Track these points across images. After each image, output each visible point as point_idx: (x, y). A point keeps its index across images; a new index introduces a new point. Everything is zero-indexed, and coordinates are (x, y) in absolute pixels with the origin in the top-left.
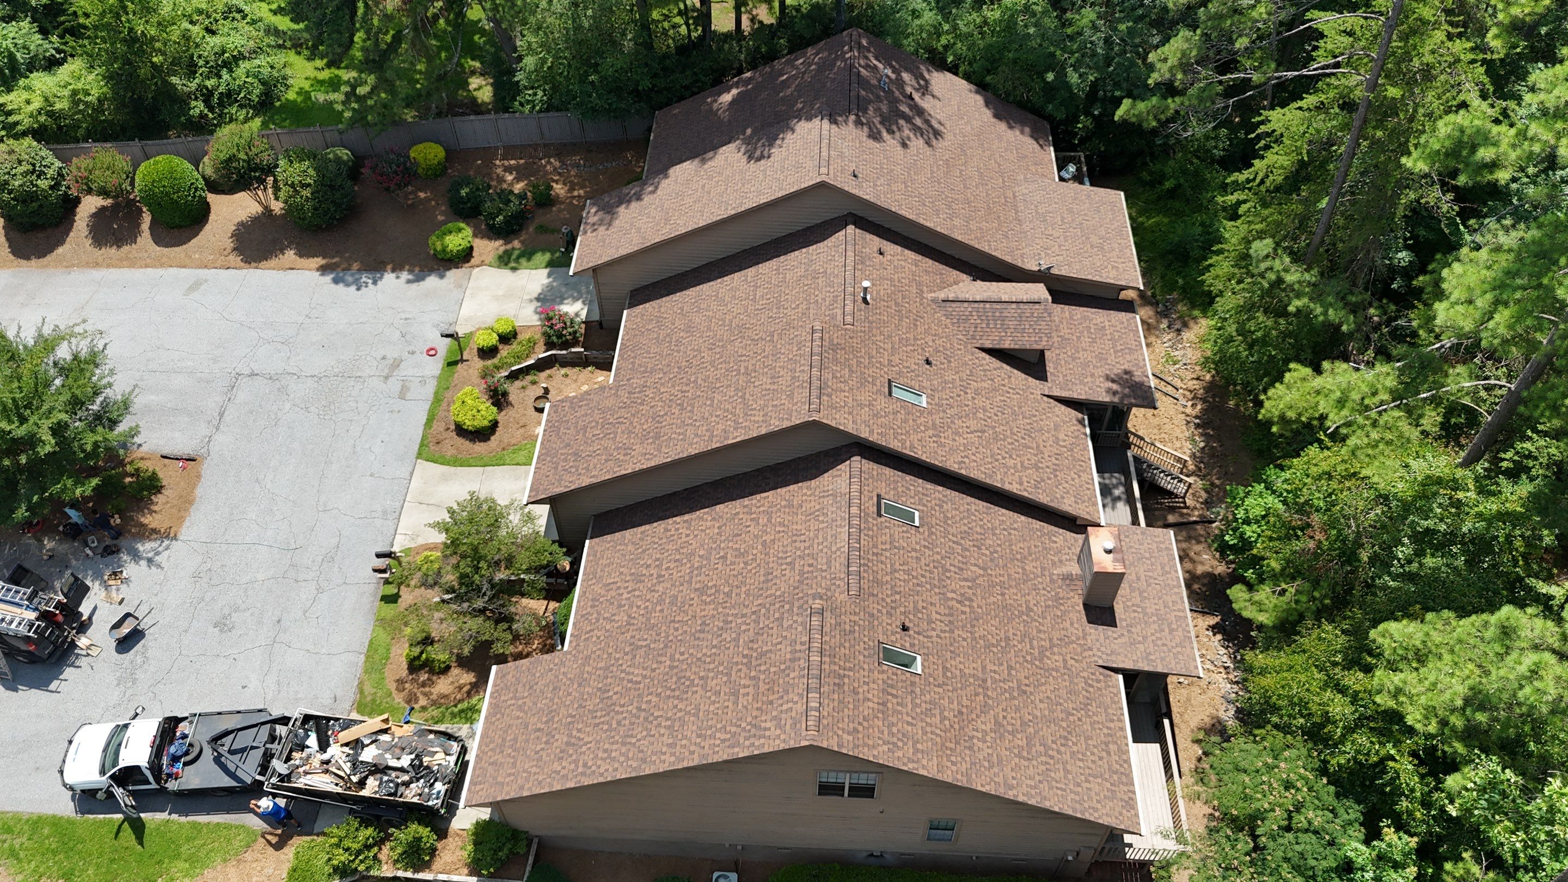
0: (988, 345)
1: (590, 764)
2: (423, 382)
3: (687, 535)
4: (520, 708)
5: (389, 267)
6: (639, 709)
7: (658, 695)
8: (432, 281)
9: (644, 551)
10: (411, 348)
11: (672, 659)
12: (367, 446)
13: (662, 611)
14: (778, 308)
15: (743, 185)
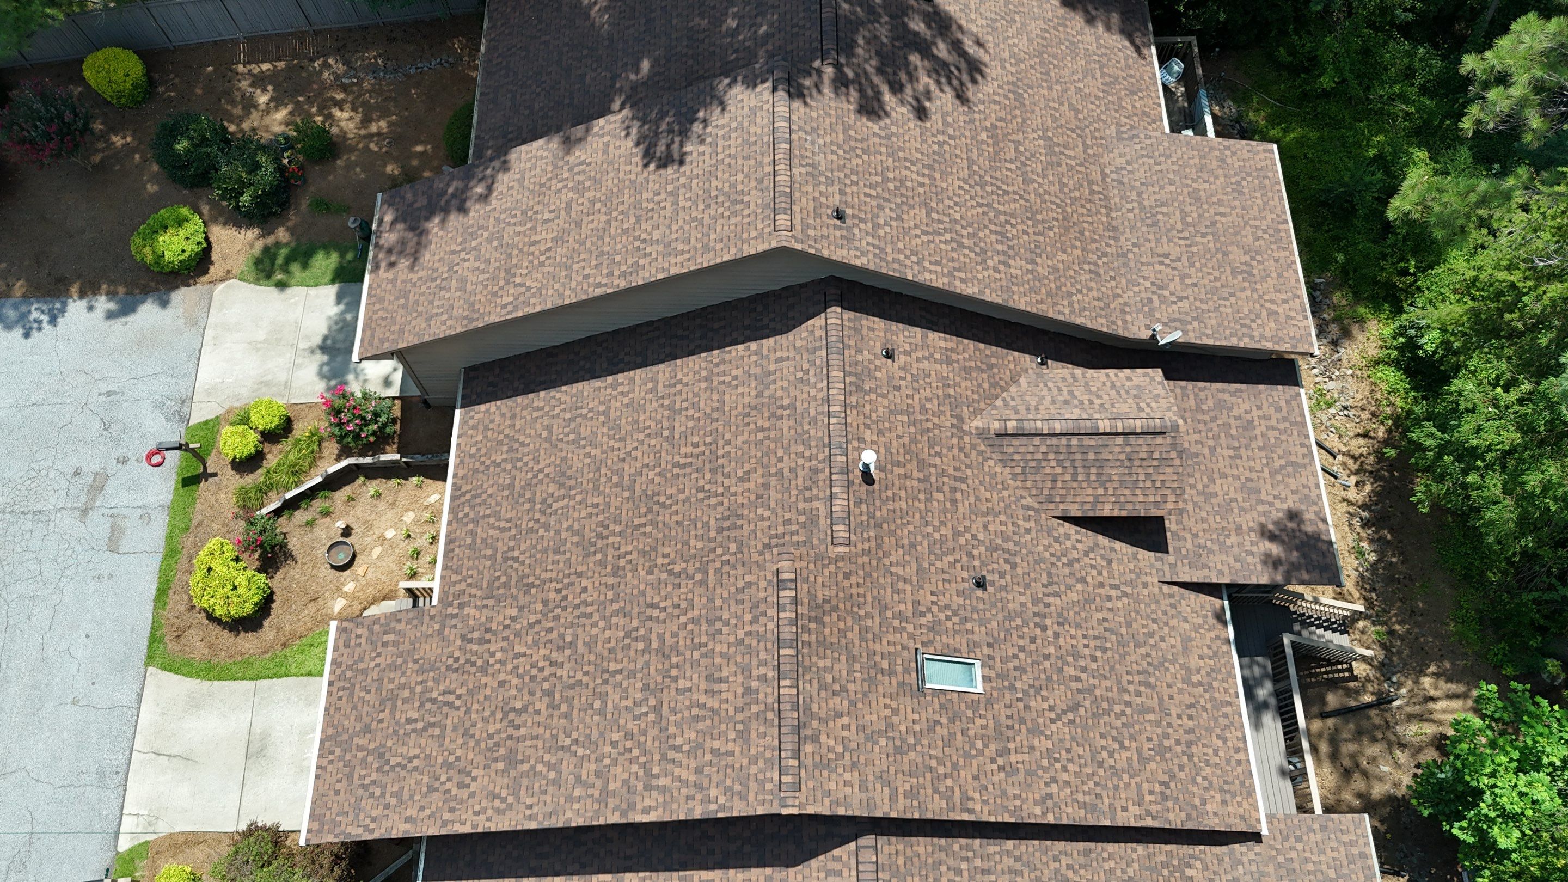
0: (1075, 512)
2: (145, 518)
5: (74, 289)
10: (121, 452)
12: (63, 646)
14: (713, 471)
15: (638, 221)
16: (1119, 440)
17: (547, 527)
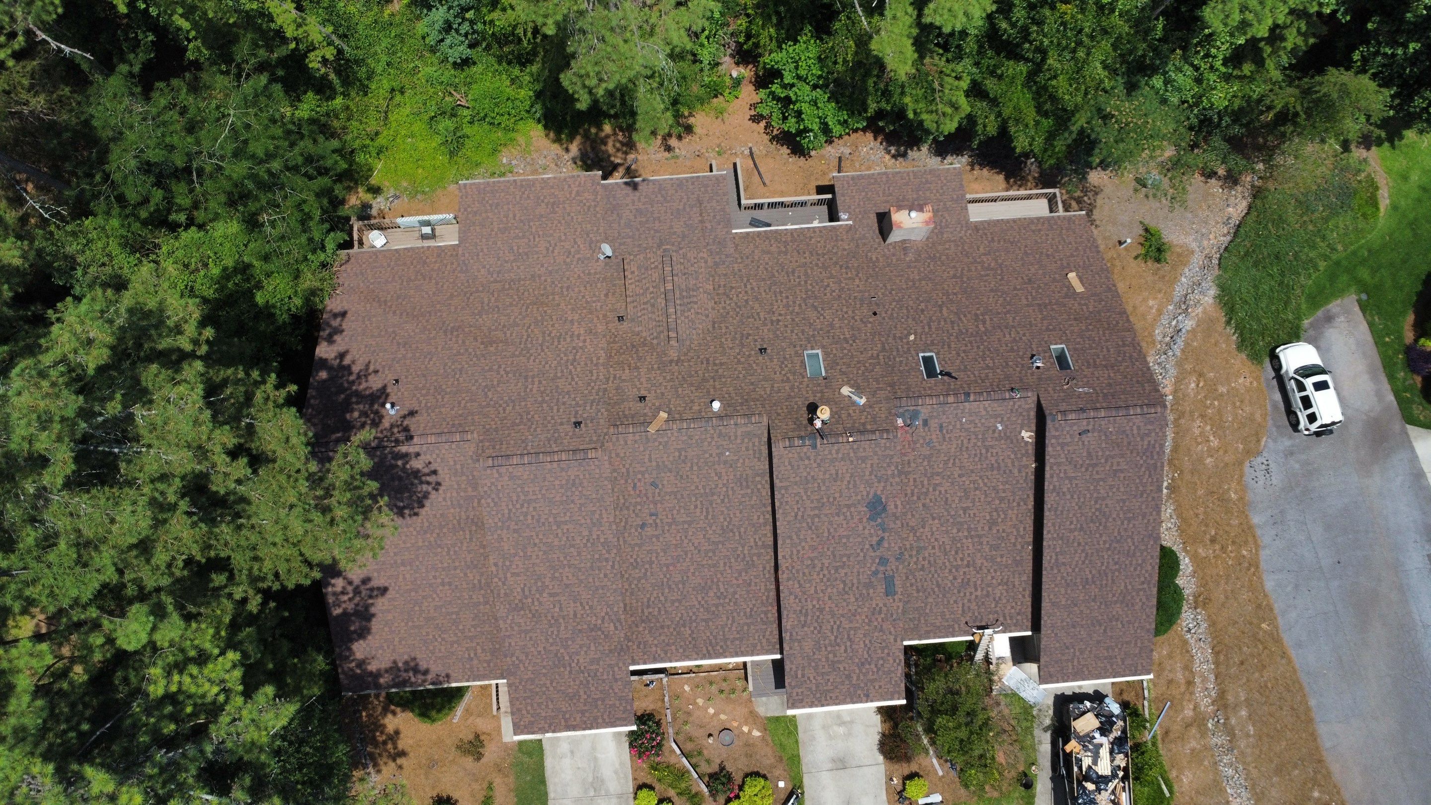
4: (1082, 653)
14: (713, 494)
15: (573, 546)
16: (675, 278)
17: (735, 593)
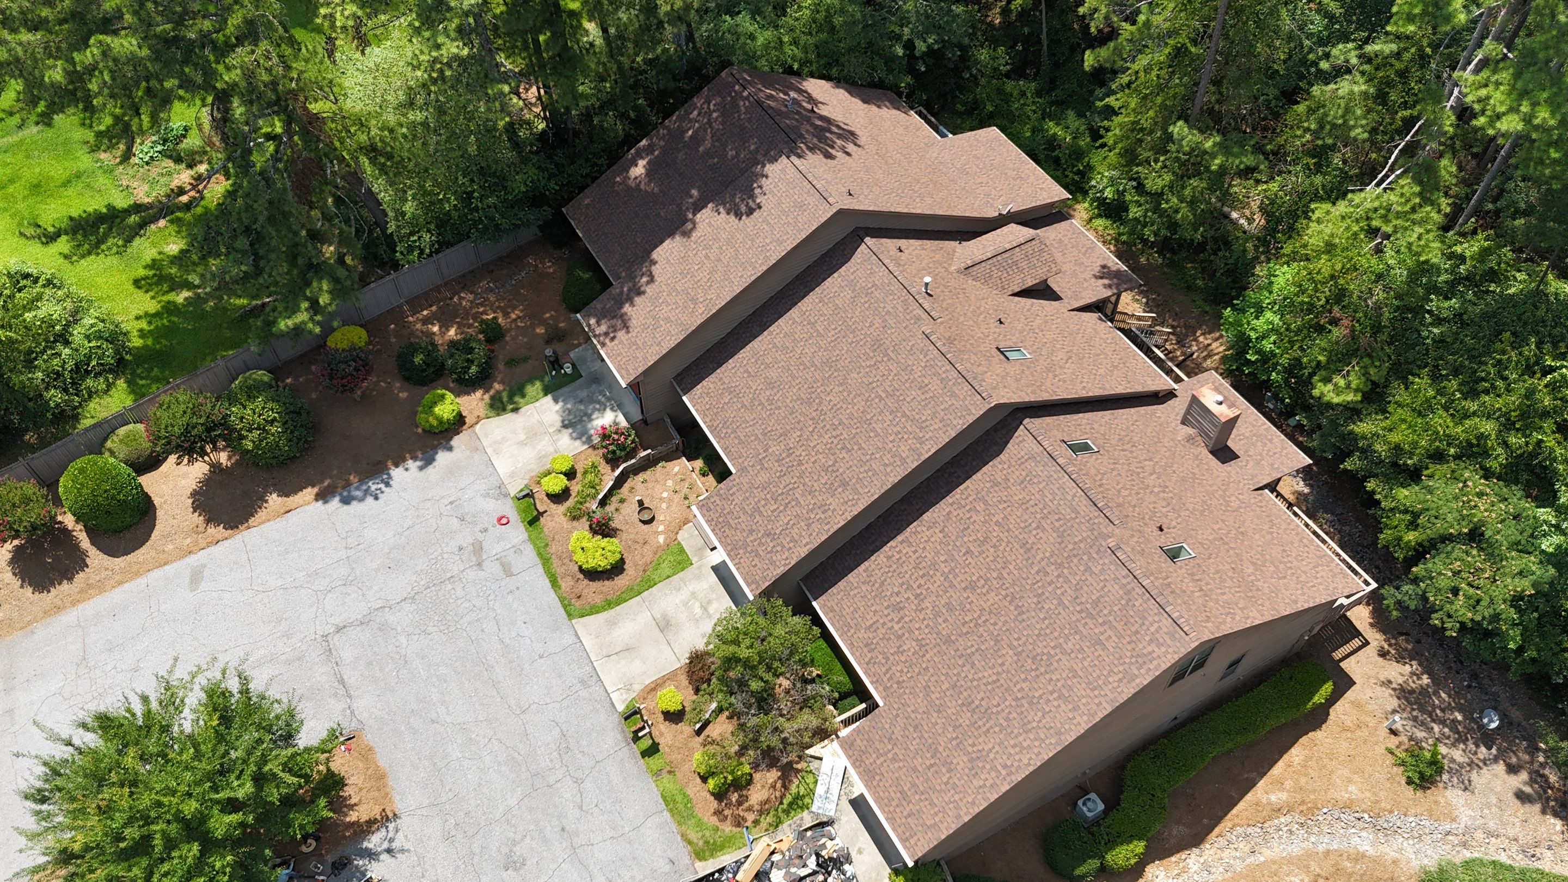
0: (1017, 290)
1: (1009, 763)
2: (518, 551)
3: (915, 552)
4: (894, 760)
5: (389, 463)
6: (1017, 699)
7: (1025, 680)
8: (442, 457)
9: (882, 584)
10: (480, 526)
11: (1011, 647)
12: (514, 634)
13: (945, 621)
16: (1017, 249)
